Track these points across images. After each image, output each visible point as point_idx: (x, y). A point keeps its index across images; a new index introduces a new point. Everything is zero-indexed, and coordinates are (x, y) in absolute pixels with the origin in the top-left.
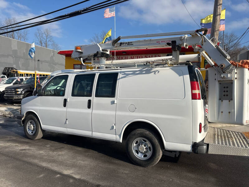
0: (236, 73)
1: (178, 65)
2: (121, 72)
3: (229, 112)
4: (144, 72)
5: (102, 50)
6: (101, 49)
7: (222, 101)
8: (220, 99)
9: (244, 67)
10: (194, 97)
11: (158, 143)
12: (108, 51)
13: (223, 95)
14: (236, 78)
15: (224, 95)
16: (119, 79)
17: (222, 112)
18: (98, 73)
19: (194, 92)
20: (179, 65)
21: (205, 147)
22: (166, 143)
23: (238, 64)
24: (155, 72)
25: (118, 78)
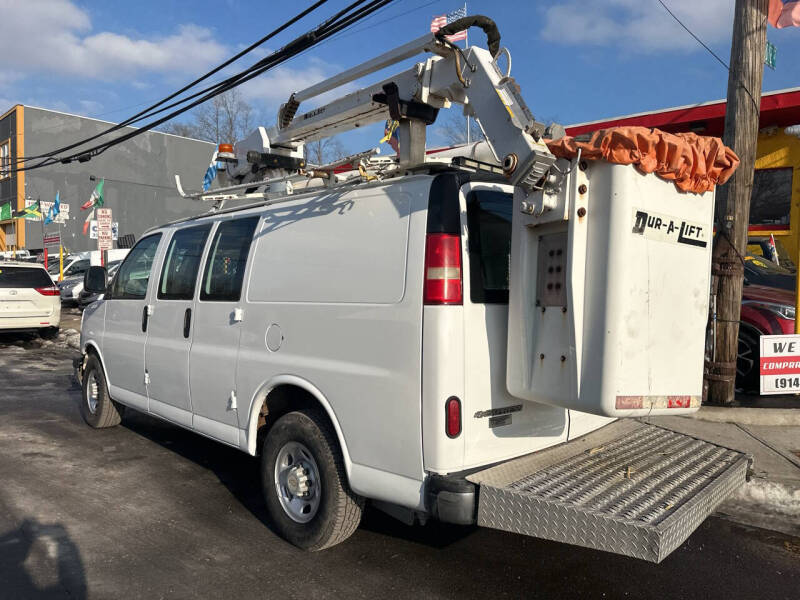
0: (582, 190)
1: (407, 174)
2: (265, 214)
3: (563, 359)
4: (317, 209)
5: (271, 146)
6: (266, 144)
7: (544, 310)
8: (538, 303)
9: (611, 161)
10: (433, 294)
11: (334, 466)
12: (295, 150)
13: (546, 287)
14: (581, 213)
15: (550, 287)
16: (257, 236)
17: (543, 357)
18: (218, 220)
19: (435, 274)
20: (410, 176)
21: (468, 496)
22: (353, 469)
23: (583, 149)
24: (342, 206)
25: (256, 234)
